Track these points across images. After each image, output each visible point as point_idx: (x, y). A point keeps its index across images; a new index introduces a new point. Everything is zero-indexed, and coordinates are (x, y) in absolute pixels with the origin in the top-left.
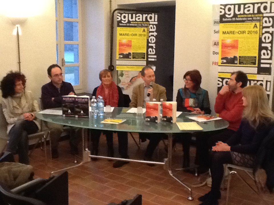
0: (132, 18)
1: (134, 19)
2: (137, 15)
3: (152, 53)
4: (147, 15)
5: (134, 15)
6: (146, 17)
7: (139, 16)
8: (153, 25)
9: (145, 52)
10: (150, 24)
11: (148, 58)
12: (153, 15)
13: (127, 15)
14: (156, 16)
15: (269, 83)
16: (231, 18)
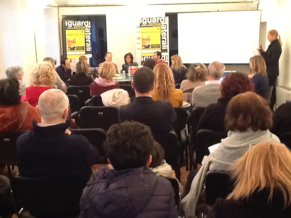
0: (75, 24)
1: (76, 25)
2: (78, 22)
3: (89, 46)
4: (83, 22)
5: (76, 22)
6: (83, 24)
7: (79, 23)
8: (88, 28)
9: (84, 45)
10: (86, 28)
11: (86, 49)
12: (87, 22)
13: (71, 22)
14: (90, 22)
15: (167, 57)
16: (146, 25)
